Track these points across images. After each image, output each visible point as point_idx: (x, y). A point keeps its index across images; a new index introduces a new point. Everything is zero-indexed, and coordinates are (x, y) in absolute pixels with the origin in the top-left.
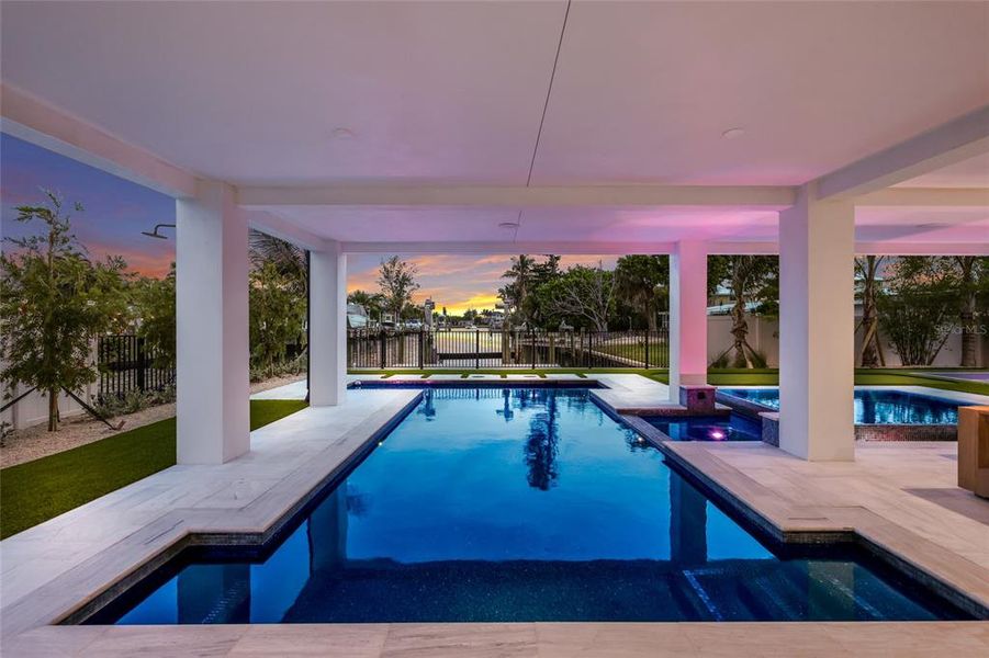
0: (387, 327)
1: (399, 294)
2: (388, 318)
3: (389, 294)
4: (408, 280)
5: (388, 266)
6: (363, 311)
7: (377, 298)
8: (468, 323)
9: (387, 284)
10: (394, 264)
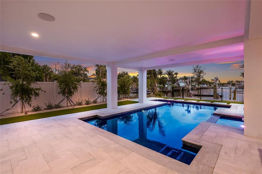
0: (193, 87)
1: (199, 76)
2: (193, 84)
3: (196, 76)
4: (202, 72)
5: (195, 68)
6: (184, 82)
7: (192, 78)
8: (229, 85)
9: (195, 73)
10: (197, 67)
